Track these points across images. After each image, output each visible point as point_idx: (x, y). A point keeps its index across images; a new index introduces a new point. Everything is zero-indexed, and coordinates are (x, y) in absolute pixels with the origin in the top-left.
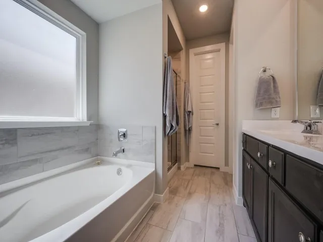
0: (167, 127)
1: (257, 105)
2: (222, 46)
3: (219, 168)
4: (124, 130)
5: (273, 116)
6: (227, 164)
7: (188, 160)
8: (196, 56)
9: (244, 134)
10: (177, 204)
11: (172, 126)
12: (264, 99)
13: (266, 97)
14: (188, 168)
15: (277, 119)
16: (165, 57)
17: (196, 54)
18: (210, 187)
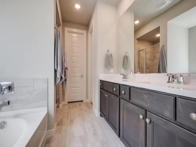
0: (57, 79)
1: (106, 66)
2: (84, 32)
3: (83, 101)
4: (8, 83)
5: (111, 72)
6: (87, 98)
7: (64, 100)
8: (69, 33)
9: (100, 80)
10: (65, 131)
11: (61, 77)
12: (108, 64)
13: (109, 63)
14: (64, 105)
15: (112, 73)
16: (55, 28)
17: (69, 32)
18: (82, 113)
